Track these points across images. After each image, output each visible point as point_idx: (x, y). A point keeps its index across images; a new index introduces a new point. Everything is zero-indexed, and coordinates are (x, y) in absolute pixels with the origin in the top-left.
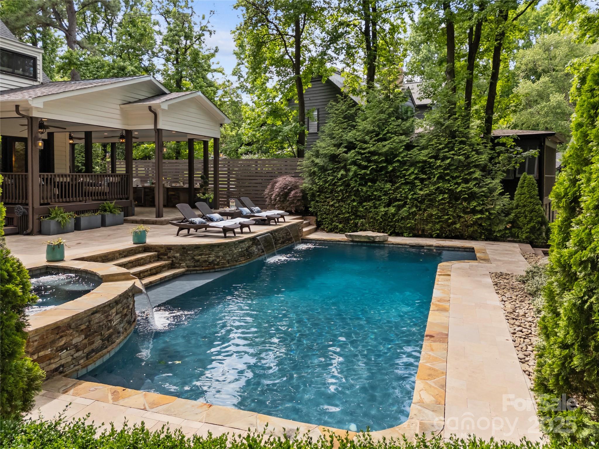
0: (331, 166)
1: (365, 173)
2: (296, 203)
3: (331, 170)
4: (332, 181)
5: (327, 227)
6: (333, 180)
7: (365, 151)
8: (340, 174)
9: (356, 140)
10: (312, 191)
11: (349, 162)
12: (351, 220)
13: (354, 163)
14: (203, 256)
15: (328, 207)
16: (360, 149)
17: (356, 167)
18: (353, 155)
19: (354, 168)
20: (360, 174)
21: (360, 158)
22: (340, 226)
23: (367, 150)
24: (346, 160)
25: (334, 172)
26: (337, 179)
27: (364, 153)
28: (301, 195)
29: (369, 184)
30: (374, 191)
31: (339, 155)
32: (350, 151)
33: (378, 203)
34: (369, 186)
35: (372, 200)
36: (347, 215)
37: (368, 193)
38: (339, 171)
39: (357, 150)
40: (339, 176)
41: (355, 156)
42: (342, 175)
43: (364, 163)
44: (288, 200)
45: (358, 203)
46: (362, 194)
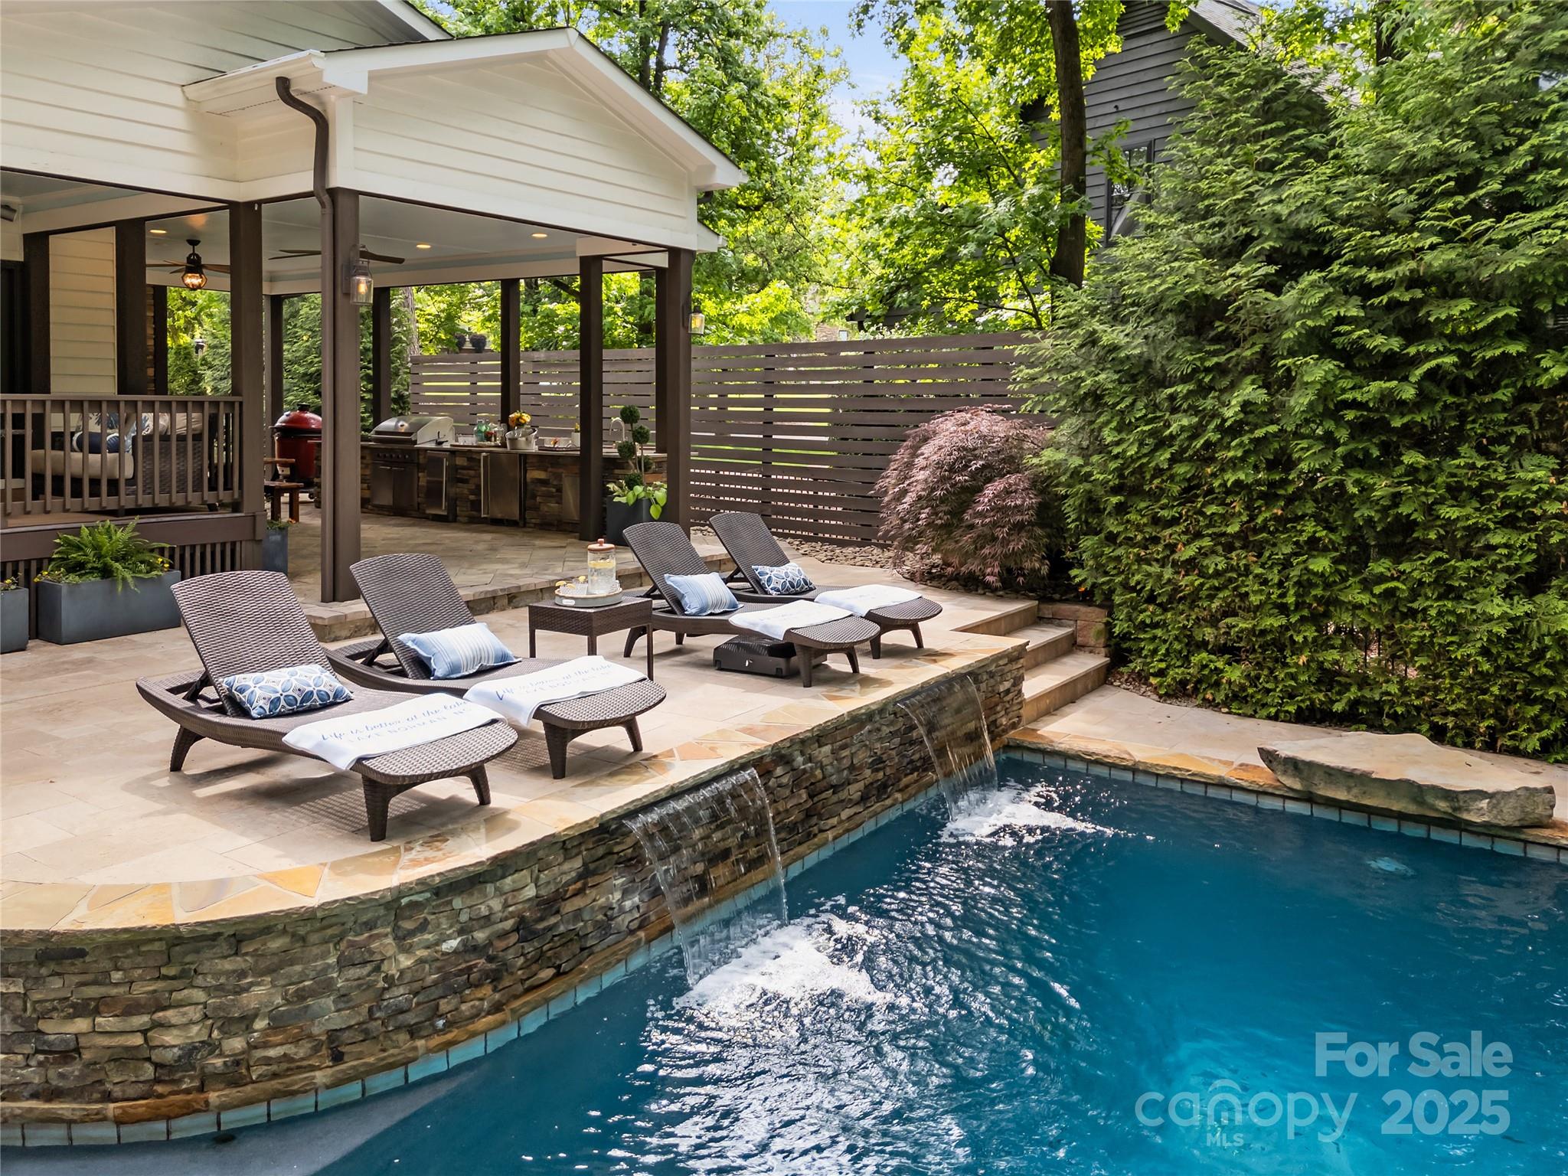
0: (1186, 358)
1: (1385, 397)
2: (1005, 542)
3: (1185, 379)
4: (1194, 437)
5: (1161, 673)
6: (1196, 432)
7: (1390, 274)
8: (1236, 400)
9: (1334, 219)
10: (1082, 487)
11: (1289, 334)
12: (1297, 650)
13: (1320, 342)
14: (104, 1021)
15: (1168, 573)
16: (1355, 263)
17: (1330, 365)
18: (1317, 297)
19: (1317, 370)
20: (1354, 404)
21: (1353, 312)
22: (1235, 674)
23: (1404, 268)
24: (1271, 327)
25: (1204, 390)
26: (1219, 428)
27: (1386, 286)
28: (1032, 500)
29: (1412, 458)
30: (1441, 501)
31: (1230, 299)
32: (1296, 278)
33: (1463, 566)
34: (1412, 470)
35: (1427, 546)
36: (1274, 622)
37: (1404, 510)
38: (1233, 386)
39: (1336, 269)
40: (1231, 413)
41: (1326, 301)
42: (1246, 406)
43: (1380, 339)
44: (972, 527)
45: (1335, 561)
46: (1367, 512)
